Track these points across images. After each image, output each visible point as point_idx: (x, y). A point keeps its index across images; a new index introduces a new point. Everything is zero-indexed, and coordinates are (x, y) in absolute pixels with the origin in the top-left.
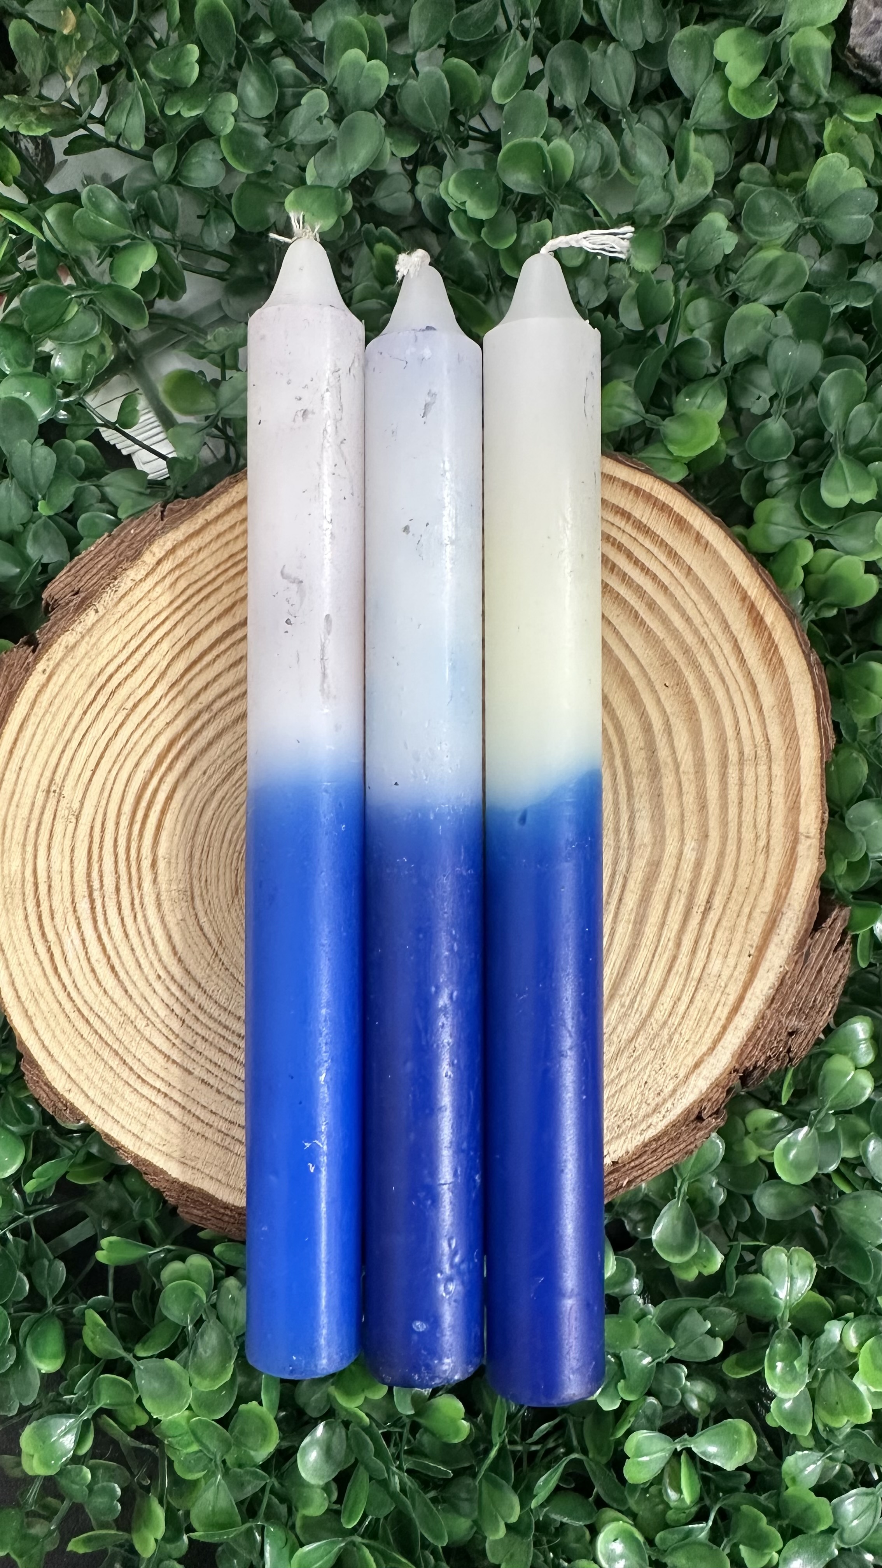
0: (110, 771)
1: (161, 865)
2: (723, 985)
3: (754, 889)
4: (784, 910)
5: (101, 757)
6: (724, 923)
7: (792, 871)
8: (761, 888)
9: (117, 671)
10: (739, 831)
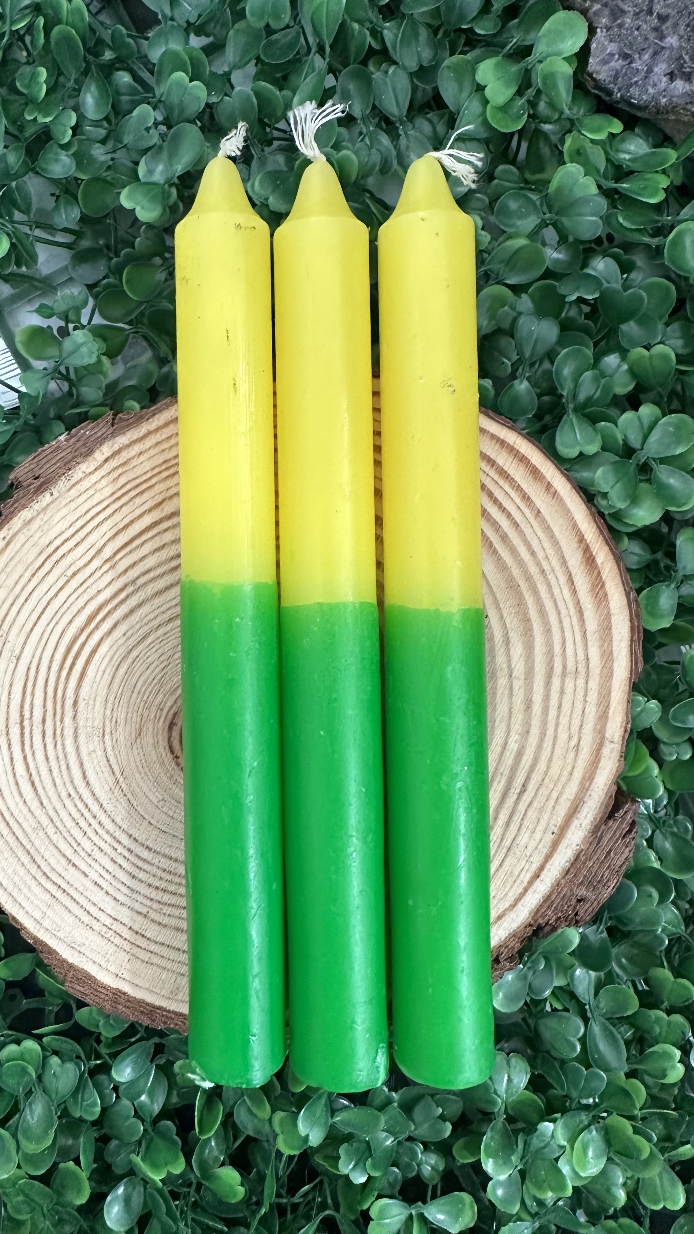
0: (48, 625)
1: (81, 705)
2: (528, 854)
3: (563, 779)
4: (586, 799)
5: (42, 613)
6: (535, 804)
7: (596, 767)
8: (569, 780)
9: (63, 544)
10: (556, 730)
